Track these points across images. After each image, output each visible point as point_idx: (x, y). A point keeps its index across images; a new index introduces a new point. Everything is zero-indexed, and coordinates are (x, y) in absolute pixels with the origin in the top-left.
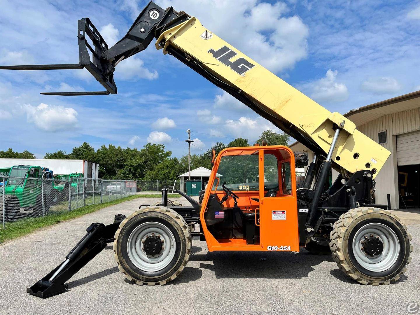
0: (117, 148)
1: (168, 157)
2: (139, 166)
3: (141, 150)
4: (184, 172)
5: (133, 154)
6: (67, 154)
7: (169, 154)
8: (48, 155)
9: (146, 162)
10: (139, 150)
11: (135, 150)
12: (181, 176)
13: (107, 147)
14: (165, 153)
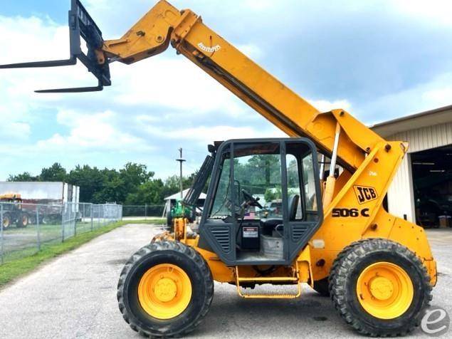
0: (93, 168)
1: (151, 178)
2: (119, 188)
3: (120, 171)
4: (170, 195)
5: (111, 175)
6: (35, 176)
7: (151, 174)
8: (11, 177)
9: (126, 184)
10: (118, 170)
11: (114, 171)
12: (167, 198)
13: (82, 167)
14: (147, 173)
